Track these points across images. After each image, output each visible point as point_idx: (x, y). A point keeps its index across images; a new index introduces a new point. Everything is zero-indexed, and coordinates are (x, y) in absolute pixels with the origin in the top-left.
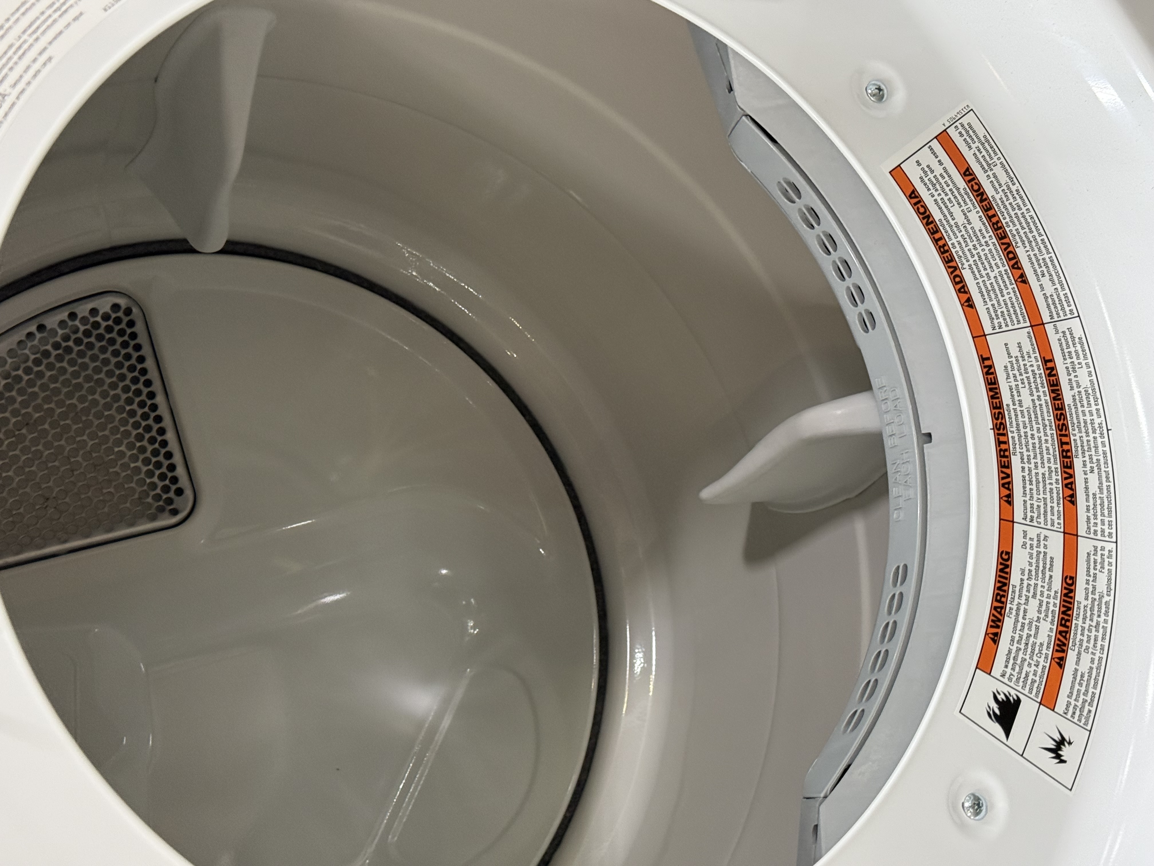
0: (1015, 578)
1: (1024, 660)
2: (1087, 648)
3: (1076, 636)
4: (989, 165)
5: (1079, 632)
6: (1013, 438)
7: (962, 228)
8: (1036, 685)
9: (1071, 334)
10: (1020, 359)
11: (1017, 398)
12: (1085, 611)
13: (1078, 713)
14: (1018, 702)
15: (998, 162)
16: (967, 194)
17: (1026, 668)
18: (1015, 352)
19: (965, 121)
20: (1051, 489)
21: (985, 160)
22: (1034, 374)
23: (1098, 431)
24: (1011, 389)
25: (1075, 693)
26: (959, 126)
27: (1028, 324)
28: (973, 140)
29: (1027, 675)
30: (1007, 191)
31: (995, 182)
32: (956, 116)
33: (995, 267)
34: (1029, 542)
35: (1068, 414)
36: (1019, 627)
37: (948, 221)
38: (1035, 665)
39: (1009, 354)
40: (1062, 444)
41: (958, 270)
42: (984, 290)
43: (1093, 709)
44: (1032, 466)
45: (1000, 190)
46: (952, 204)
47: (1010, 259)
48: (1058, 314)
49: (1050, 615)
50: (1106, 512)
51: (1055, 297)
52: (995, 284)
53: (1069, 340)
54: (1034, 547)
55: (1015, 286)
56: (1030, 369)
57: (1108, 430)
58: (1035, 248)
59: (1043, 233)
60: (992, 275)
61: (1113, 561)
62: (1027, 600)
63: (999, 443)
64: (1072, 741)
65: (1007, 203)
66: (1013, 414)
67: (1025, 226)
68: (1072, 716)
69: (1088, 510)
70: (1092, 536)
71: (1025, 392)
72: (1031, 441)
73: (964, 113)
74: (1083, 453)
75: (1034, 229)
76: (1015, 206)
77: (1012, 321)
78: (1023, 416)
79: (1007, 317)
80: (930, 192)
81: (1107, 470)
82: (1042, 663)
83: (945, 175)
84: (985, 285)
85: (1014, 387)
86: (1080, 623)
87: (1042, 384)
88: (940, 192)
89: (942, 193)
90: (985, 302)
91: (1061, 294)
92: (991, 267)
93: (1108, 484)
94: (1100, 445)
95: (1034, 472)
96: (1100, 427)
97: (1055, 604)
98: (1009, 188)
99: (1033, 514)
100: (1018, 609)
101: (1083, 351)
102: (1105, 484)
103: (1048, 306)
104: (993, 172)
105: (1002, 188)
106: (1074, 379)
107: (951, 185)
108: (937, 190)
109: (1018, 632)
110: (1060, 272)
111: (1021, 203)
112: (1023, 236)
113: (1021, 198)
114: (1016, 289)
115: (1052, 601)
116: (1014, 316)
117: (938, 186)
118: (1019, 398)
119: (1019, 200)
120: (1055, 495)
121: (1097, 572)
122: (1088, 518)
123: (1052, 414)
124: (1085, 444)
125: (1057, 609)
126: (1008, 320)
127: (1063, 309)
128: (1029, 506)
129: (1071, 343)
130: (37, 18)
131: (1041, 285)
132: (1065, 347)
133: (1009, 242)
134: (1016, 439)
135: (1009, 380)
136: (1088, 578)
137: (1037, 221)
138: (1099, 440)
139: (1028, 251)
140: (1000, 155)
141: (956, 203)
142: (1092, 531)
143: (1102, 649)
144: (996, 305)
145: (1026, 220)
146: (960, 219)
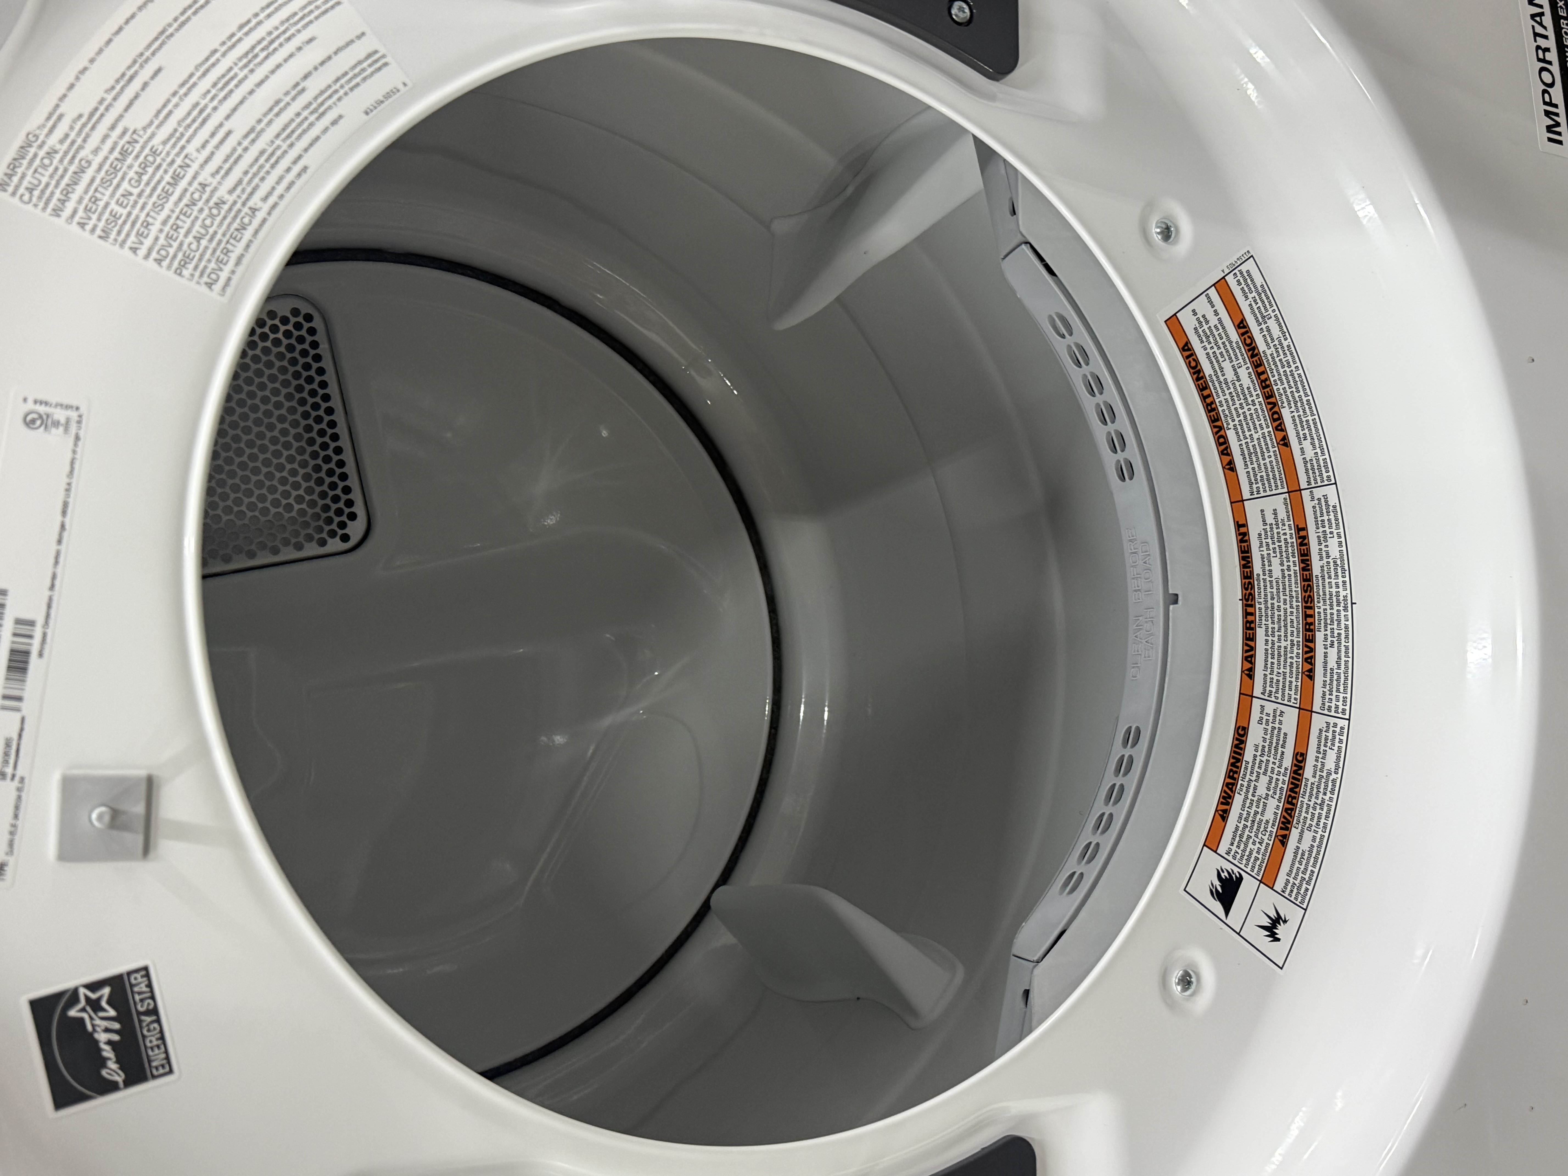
0: (1248, 755)
1: (1249, 837)
2: (1311, 825)
3: (1301, 813)
4: (1263, 317)
5: (1304, 810)
6: (1260, 609)
7: (1230, 384)
8: (1258, 863)
9: (1326, 502)
10: (1274, 526)
11: (1267, 568)
12: (1312, 788)
13: (1295, 891)
14: (1240, 879)
15: (1273, 315)
16: (1239, 348)
17: (1250, 846)
18: (1270, 519)
19: (1243, 268)
20: (1291, 663)
21: (1260, 312)
22: (1286, 543)
23: (1342, 605)
24: (1263, 558)
25: (1294, 871)
26: (1238, 273)
27: (1286, 490)
28: (1250, 289)
29: (1251, 853)
30: (1278, 346)
31: (1268, 336)
32: (1236, 262)
33: (1259, 429)
34: (1265, 718)
35: (1315, 585)
36: (1248, 805)
37: (1218, 377)
38: (1259, 842)
39: (1264, 521)
40: (1306, 616)
41: (1223, 430)
42: (1246, 452)
43: (1311, 888)
44: (1276, 639)
45: (1272, 345)
46: (1223, 359)
47: (1275, 420)
48: (1315, 480)
49: (1278, 792)
50: (1342, 688)
51: (1314, 461)
52: (1257, 447)
53: (1324, 507)
54: (1270, 723)
55: (1276, 449)
56: (1283, 537)
57: (1352, 604)
58: (1300, 409)
59: (1309, 394)
60: (1255, 436)
61: (1344, 738)
62: (1258, 776)
63: (1246, 614)
64: (1287, 919)
65: (1277, 360)
66: (1262, 584)
67: (1292, 384)
68: (1289, 894)
69: (1324, 686)
70: (1326, 712)
71: (1276, 562)
72: (1277, 613)
73: (1244, 260)
74: (1326, 626)
75: (1301, 389)
76: (1285, 363)
77: (1270, 486)
78: (1272, 587)
79: (1266, 482)
80: (1203, 345)
81: (1347, 644)
82: (1266, 841)
83: (1219, 326)
84: (1247, 447)
85: (1266, 556)
86: (1306, 801)
87: (1293, 553)
88: (1213, 344)
89: (1215, 347)
90: (1246, 465)
91: (1321, 458)
92: (1255, 428)
93: (1347, 659)
94: (1343, 618)
95: (1277, 645)
96: (1345, 600)
97: (1283, 782)
98: (1281, 344)
99: (1271, 689)
100: (1249, 786)
101: (1337, 520)
102: (1343, 659)
103: (1307, 470)
104: (1266, 325)
105: (1274, 343)
106: (1324, 549)
107: (1224, 337)
108: (1210, 343)
109: (1246, 809)
110: (1322, 436)
111: (1291, 360)
112: (1290, 395)
113: (1291, 354)
114: (1278, 453)
115: (1281, 778)
116: (1272, 481)
117: (1211, 339)
118: (1270, 568)
119: (1289, 358)
120: (1294, 669)
121: (1327, 749)
122: (1324, 694)
123: (1299, 585)
124: (1329, 617)
125: (1285, 787)
126: (1267, 485)
127: (1321, 475)
128: (1268, 680)
129: (1324, 511)
130: (292, 120)
131: (1302, 449)
132: (1319, 515)
133: (1275, 401)
134: (1263, 611)
135: (1261, 549)
136: (1318, 755)
137: (1305, 380)
138: (1343, 613)
139: (1293, 412)
140: (1275, 308)
141: (1227, 358)
142: (1326, 707)
143: (1325, 827)
144: (1257, 469)
145: (1294, 378)
146: (1230, 375)
